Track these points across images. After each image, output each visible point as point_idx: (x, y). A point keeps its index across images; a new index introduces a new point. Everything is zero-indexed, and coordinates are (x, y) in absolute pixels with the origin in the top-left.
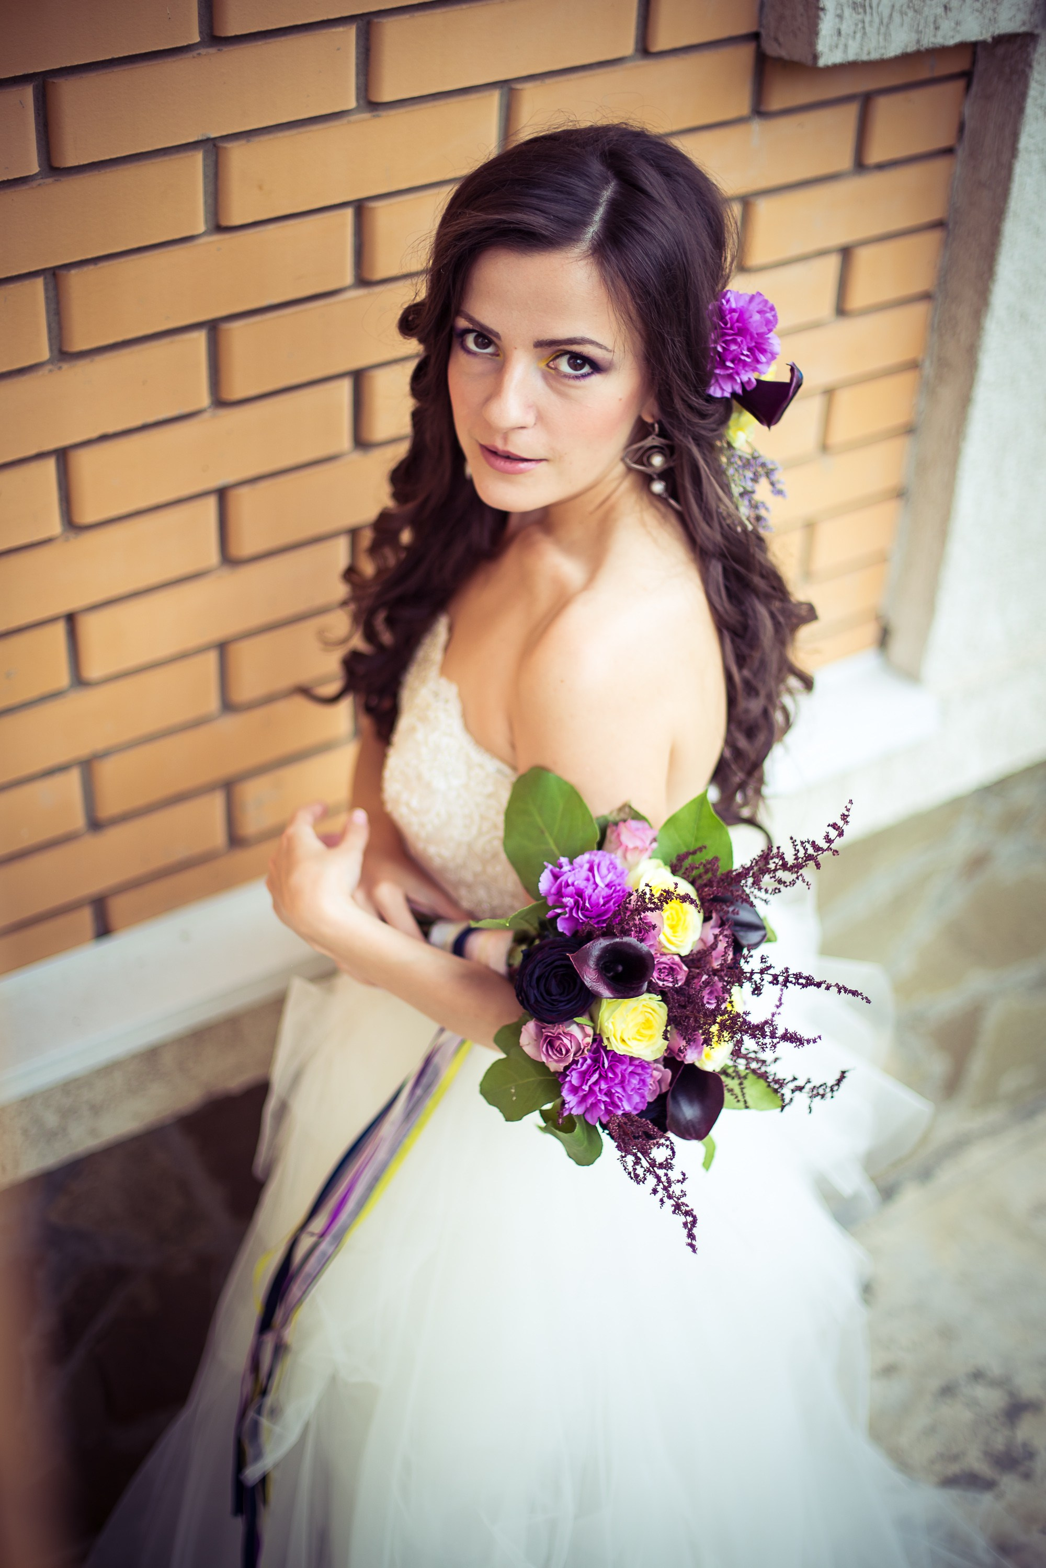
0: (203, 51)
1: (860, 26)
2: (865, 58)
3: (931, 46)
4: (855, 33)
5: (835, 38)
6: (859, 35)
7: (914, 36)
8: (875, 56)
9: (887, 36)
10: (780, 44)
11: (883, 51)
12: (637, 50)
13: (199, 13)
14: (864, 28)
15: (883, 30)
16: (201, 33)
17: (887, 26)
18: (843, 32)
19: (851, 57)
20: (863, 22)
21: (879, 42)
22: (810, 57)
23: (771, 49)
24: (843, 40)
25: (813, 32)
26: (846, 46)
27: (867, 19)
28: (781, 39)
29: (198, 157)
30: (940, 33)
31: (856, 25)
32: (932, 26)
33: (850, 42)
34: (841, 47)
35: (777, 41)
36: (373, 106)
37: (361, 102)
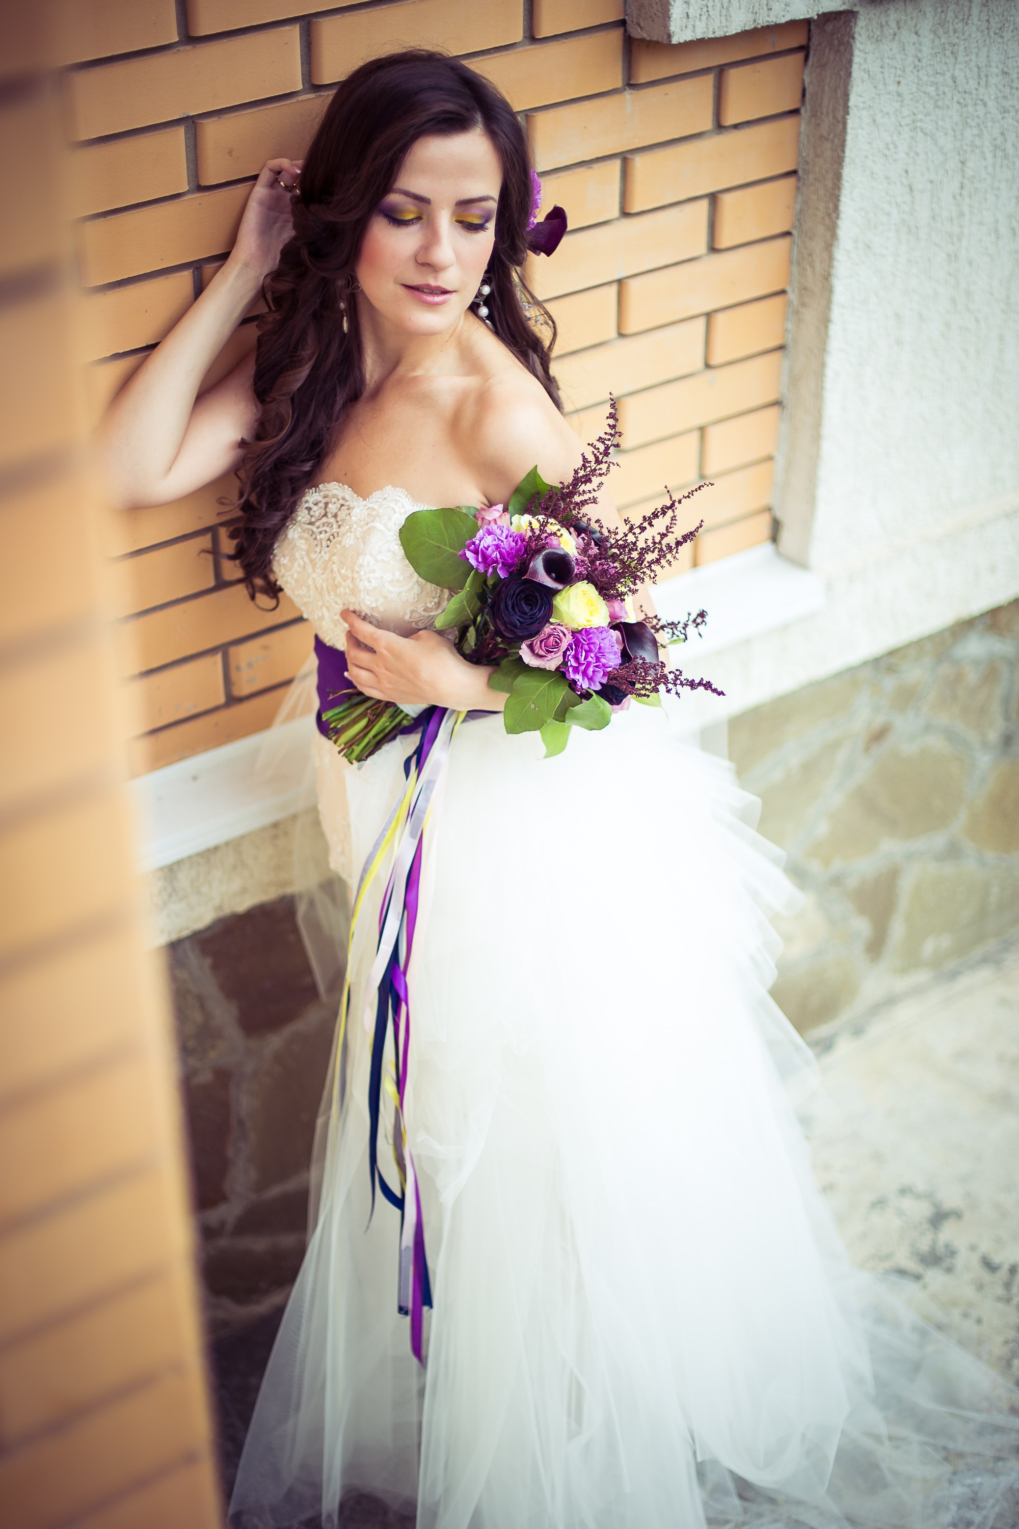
0: (181, 48)
1: (705, 10)
2: (711, 36)
3: (766, 24)
4: (701, 15)
5: (684, 20)
6: (704, 18)
7: (751, 17)
8: (719, 34)
9: (728, 17)
10: (641, 28)
11: (726, 29)
12: (525, 37)
14: (708, 11)
15: (724, 12)
16: (179, 34)
17: (727, 9)
18: (691, 15)
19: (699, 36)
20: (708, 7)
21: (721, 23)
22: (666, 37)
23: (636, 32)
24: (691, 21)
25: (666, 16)
26: (694, 26)
28: (642, 24)
29: (181, 131)
30: (772, 13)
31: (702, 9)
32: (765, 8)
33: (697, 23)
34: (690, 27)
35: (639, 25)
36: (317, 88)
37: (306, 85)
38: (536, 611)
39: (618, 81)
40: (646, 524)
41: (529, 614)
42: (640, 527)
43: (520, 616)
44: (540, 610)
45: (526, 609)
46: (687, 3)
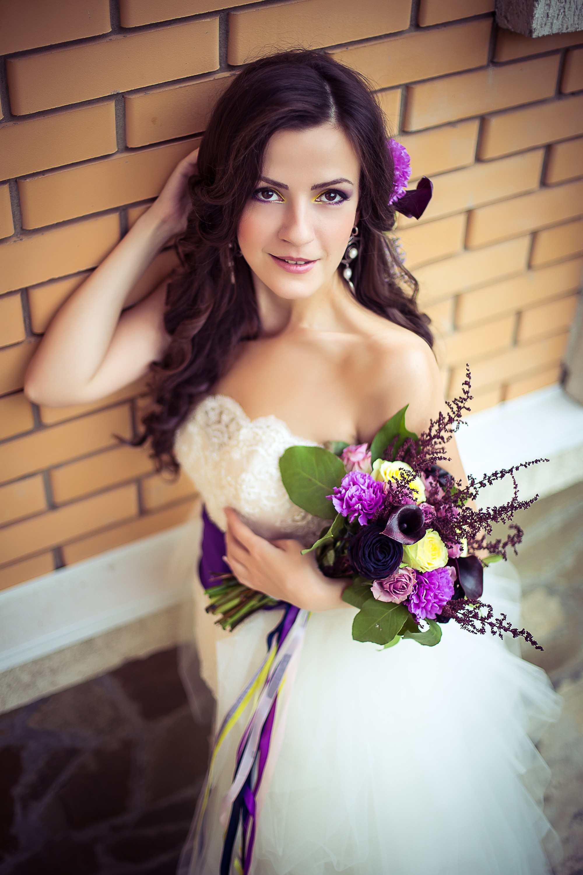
0: (113, 37)
1: (562, 11)
2: (564, 31)
4: (558, 15)
5: (544, 19)
6: (561, 17)
10: (508, 21)
12: (411, 25)
13: (111, 13)
14: (564, 12)
16: (112, 25)
18: (550, 16)
19: (556, 31)
20: (564, 8)
21: (574, 21)
22: (528, 32)
23: (503, 23)
24: (550, 20)
25: (530, 15)
26: (552, 24)
27: (567, 6)
28: (509, 18)
29: (112, 106)
31: (559, 10)
33: (555, 21)
34: (549, 24)
35: (506, 18)
36: (231, 68)
37: (223, 65)
38: (388, 559)
39: (484, 60)
40: (486, 482)
41: (382, 561)
42: (481, 483)
43: (375, 563)
44: (392, 558)
45: (380, 557)
46: (549, 5)
